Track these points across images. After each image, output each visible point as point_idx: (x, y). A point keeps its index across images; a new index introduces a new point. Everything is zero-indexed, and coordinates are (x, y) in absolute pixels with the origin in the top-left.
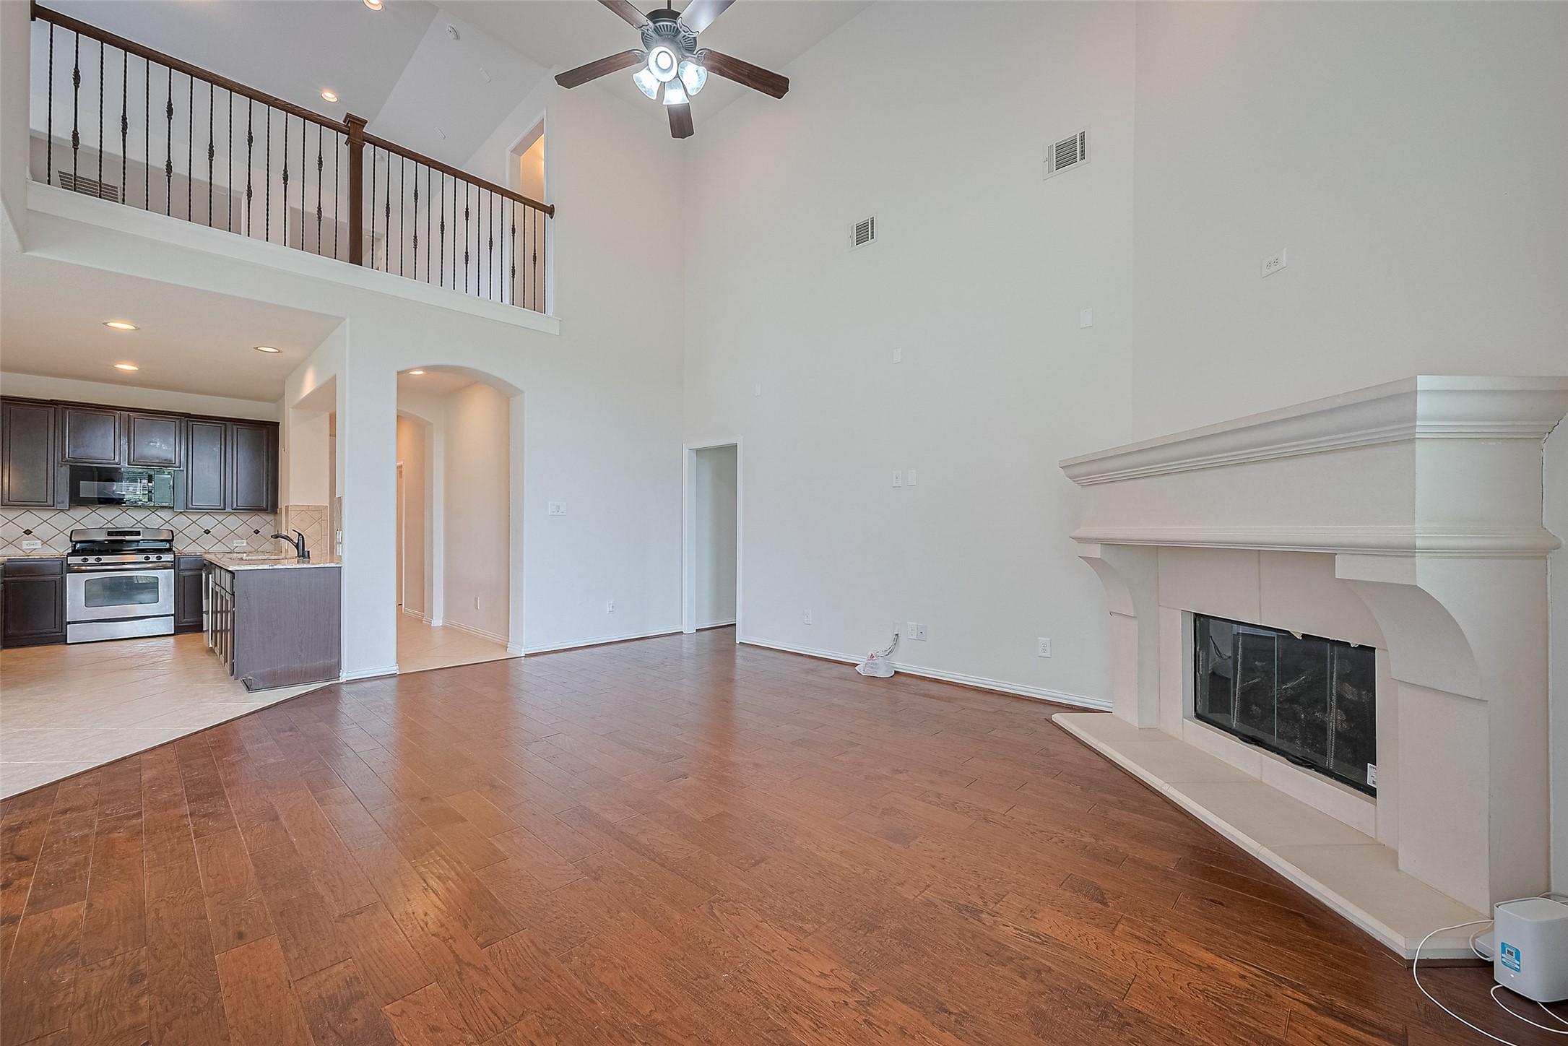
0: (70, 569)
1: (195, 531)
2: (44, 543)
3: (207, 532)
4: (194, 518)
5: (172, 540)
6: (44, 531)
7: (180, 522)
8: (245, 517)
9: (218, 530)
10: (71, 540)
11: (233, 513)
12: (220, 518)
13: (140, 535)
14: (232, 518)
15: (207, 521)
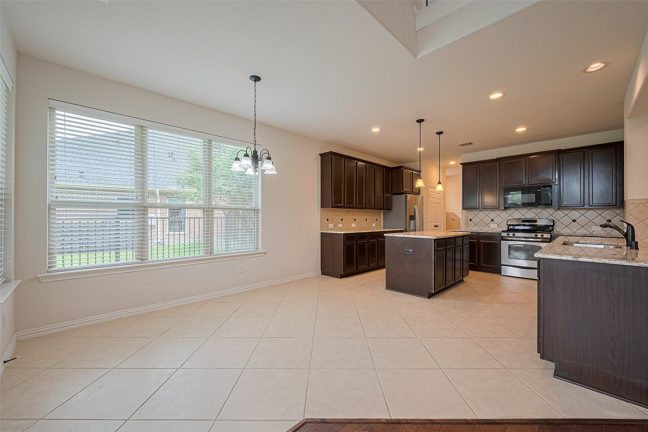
0: (503, 239)
1: (567, 220)
2: (498, 225)
3: (574, 221)
4: (566, 212)
5: (553, 225)
6: (498, 220)
7: (558, 215)
8: (600, 212)
9: (581, 220)
10: (507, 224)
11: (591, 209)
12: (583, 212)
13: (536, 222)
14: (590, 212)
15: (574, 214)
